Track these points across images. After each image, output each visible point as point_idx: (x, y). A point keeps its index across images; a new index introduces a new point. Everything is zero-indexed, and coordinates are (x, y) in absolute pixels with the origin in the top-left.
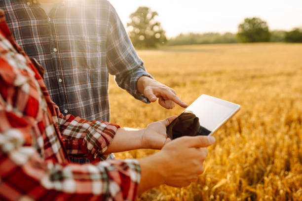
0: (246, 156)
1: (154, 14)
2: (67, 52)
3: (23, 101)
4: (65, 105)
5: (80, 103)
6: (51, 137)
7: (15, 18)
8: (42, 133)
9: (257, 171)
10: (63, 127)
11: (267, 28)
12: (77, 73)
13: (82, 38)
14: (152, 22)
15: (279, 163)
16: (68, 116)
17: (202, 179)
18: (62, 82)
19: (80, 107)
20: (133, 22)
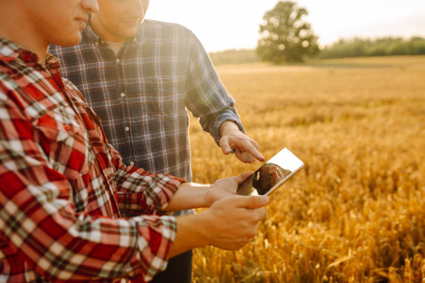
0: (389, 228)
2: (137, 96)
3: (66, 155)
5: (148, 154)
6: (97, 189)
7: (82, 58)
8: (86, 187)
10: (123, 179)
12: (147, 120)
14: (298, 24)
16: (129, 168)
18: (129, 131)
19: (148, 159)
20: (269, 24)
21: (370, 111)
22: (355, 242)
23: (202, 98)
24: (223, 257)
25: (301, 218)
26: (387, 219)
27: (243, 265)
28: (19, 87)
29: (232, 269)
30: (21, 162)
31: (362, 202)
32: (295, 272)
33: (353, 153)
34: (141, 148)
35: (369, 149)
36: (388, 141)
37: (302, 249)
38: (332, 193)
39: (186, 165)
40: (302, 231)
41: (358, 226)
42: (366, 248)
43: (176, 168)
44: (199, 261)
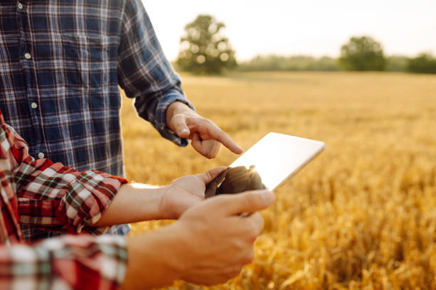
4: (39, 145)
5: (66, 143)
9: (352, 261)
10: (30, 178)
11: (381, 52)
12: (64, 94)
13: (73, 38)
15: (387, 249)
17: (267, 270)
18: (37, 109)
19: (66, 149)
20: (189, 36)
23: (141, 70)
34: (54, 134)
39: (118, 161)
43: (105, 163)
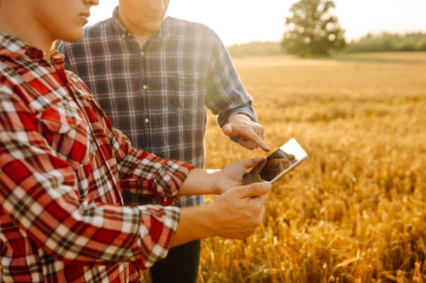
0: (402, 230)
1: (329, 5)
2: (159, 90)
3: (68, 146)
4: (148, 148)
6: (98, 179)
7: (108, 49)
8: (87, 177)
10: (135, 165)
12: (166, 113)
14: (325, 17)
16: (139, 153)
18: (149, 123)
20: (295, 16)
21: (393, 109)
22: (365, 242)
24: (231, 253)
25: (313, 216)
26: (400, 221)
27: (251, 261)
28: (25, 82)
29: (240, 264)
30: (27, 151)
31: (377, 202)
32: (302, 271)
33: (372, 151)
35: (388, 148)
36: (409, 141)
37: (311, 248)
38: (347, 192)
40: (312, 229)
41: (370, 226)
42: (375, 250)
44: (207, 256)
